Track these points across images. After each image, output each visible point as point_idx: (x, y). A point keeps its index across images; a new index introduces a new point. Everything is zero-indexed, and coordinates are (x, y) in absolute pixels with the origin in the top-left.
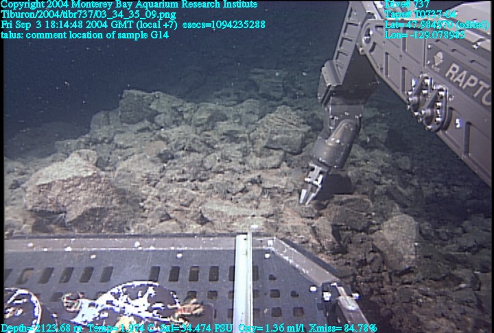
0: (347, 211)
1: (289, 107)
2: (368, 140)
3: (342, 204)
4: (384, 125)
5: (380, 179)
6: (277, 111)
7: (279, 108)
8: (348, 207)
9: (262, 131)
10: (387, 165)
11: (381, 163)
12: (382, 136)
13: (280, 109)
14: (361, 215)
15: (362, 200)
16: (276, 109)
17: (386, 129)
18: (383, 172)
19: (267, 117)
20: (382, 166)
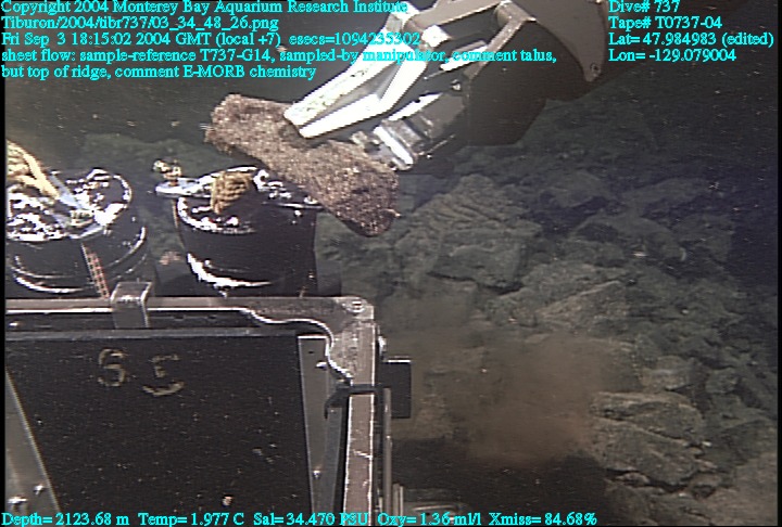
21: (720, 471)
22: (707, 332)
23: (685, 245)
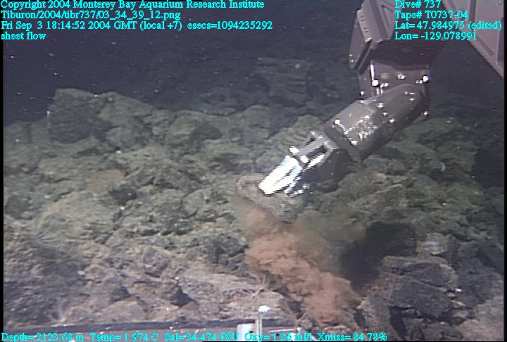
0: (413, 283)
1: (315, 118)
2: (444, 168)
3: (404, 272)
4: (469, 144)
5: (465, 232)
6: (298, 124)
7: (300, 118)
8: (415, 277)
9: (275, 154)
10: (476, 208)
11: (466, 205)
12: (466, 161)
13: (302, 121)
14: (438, 291)
15: (437, 266)
16: (296, 121)
17: (473, 150)
18: (470, 220)
19: (282, 133)
20: (468, 210)
21: (467, 308)
22: (458, 217)
23: (444, 161)
